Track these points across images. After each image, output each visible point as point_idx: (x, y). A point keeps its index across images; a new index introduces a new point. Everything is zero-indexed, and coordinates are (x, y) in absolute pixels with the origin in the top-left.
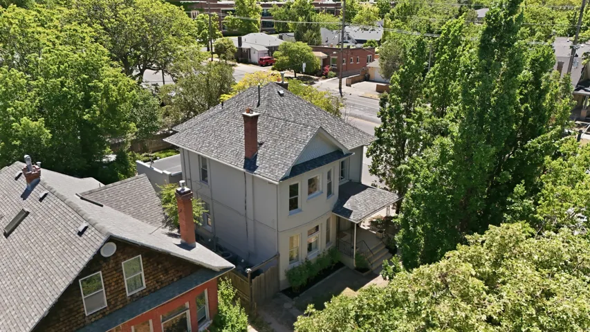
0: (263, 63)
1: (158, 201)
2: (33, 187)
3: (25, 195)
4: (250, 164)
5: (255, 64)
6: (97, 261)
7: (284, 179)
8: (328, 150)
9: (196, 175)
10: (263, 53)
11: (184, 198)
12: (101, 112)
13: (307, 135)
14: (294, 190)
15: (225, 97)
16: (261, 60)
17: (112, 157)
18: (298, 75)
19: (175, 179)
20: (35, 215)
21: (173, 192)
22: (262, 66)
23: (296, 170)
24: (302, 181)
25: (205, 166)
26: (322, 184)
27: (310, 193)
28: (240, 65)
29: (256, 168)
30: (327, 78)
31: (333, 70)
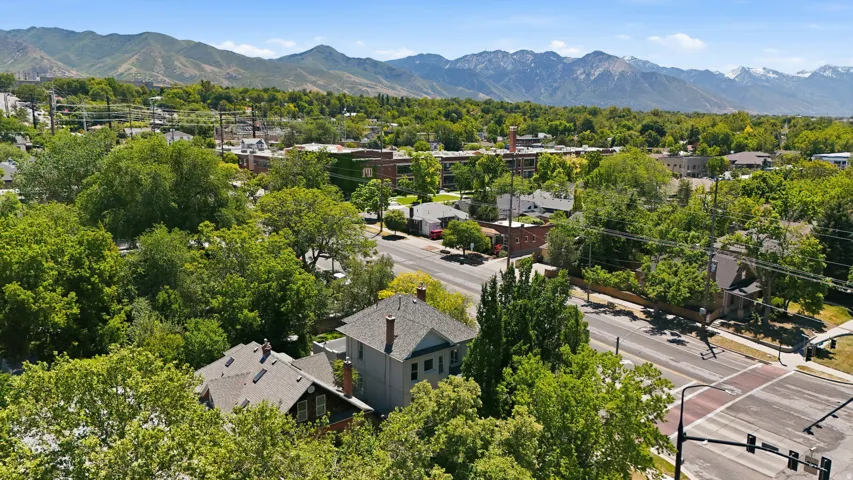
0: (435, 236)
1: (331, 370)
2: (267, 356)
3: (262, 361)
4: (389, 349)
5: (425, 236)
6: (306, 395)
7: (406, 359)
8: (440, 342)
9: (356, 354)
10: (435, 225)
11: (348, 367)
12: (292, 304)
13: (423, 333)
14: (414, 367)
15: (383, 293)
16: (432, 233)
17: (295, 338)
18: (467, 252)
19: (342, 356)
20: (270, 372)
21: (341, 364)
22: (433, 239)
23: (415, 354)
24: (420, 361)
25: (362, 348)
26: (436, 364)
27: (426, 369)
28: (410, 237)
29: (391, 351)
30: (498, 257)
31: (506, 249)
